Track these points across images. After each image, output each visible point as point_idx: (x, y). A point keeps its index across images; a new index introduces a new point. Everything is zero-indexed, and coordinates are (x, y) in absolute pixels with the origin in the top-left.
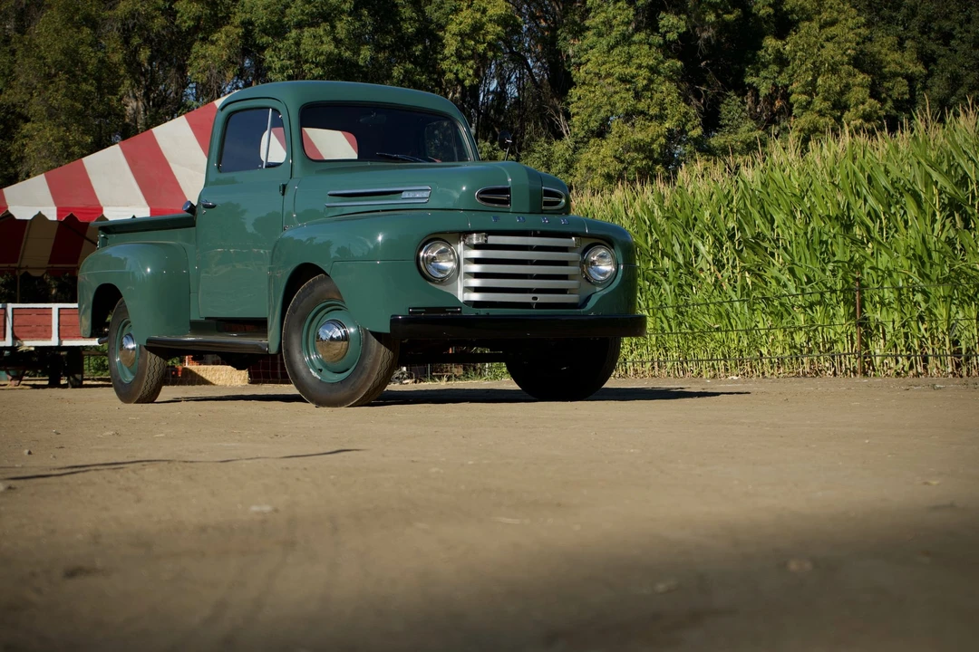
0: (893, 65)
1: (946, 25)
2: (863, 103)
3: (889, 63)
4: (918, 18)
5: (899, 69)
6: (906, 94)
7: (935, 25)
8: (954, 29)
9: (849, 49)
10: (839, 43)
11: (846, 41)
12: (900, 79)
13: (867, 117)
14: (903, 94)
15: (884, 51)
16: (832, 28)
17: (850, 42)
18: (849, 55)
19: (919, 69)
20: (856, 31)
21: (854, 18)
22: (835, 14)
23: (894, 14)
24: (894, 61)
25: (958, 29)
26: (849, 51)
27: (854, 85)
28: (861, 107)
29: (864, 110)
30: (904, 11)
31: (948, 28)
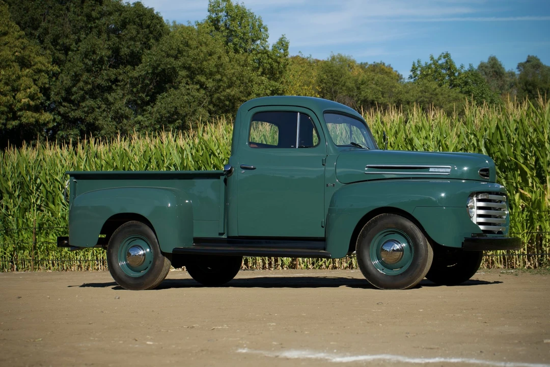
0: (39, 64)
1: (67, 41)
2: (30, 88)
3: (36, 63)
4: (49, 35)
5: (44, 68)
6: (47, 84)
7: (60, 41)
8: (71, 45)
9: (16, 52)
10: (10, 47)
11: (15, 46)
12: (43, 74)
13: (32, 97)
14: (45, 83)
15: (33, 55)
16: (7, 37)
17: (17, 47)
18: (17, 56)
19: (56, 68)
20: (20, 40)
21: (18, 32)
22: (7, 28)
23: (33, 32)
24: (40, 62)
25: (74, 44)
26: (17, 54)
27: (23, 76)
28: (28, 90)
29: (30, 92)
30: (41, 30)
31: (68, 44)
